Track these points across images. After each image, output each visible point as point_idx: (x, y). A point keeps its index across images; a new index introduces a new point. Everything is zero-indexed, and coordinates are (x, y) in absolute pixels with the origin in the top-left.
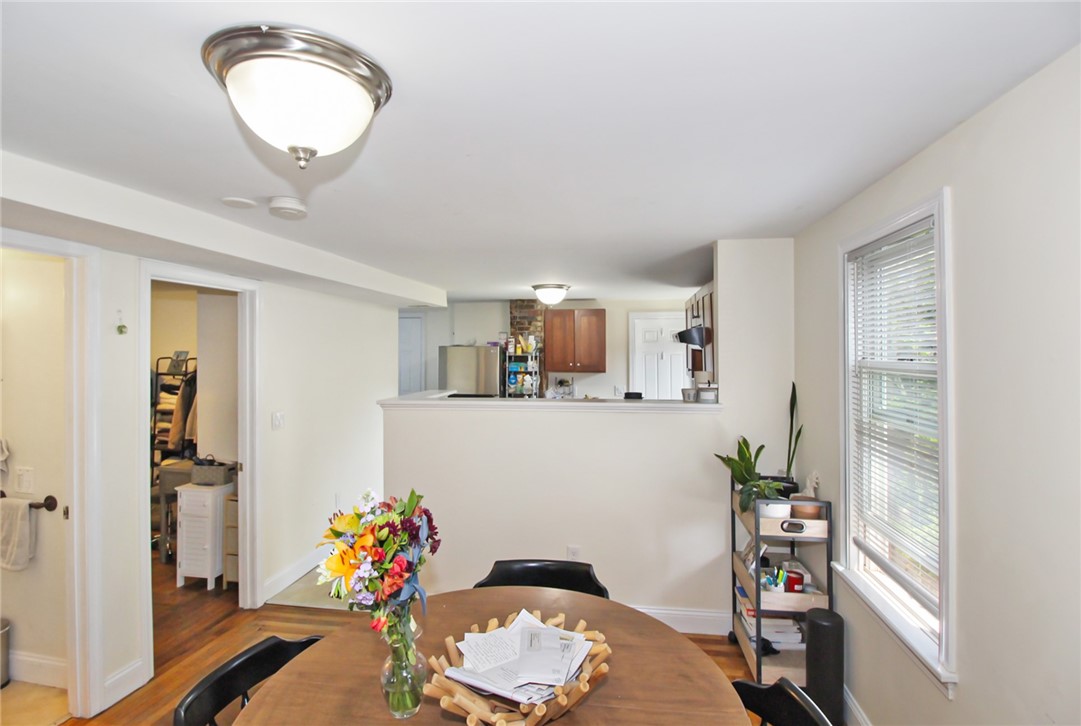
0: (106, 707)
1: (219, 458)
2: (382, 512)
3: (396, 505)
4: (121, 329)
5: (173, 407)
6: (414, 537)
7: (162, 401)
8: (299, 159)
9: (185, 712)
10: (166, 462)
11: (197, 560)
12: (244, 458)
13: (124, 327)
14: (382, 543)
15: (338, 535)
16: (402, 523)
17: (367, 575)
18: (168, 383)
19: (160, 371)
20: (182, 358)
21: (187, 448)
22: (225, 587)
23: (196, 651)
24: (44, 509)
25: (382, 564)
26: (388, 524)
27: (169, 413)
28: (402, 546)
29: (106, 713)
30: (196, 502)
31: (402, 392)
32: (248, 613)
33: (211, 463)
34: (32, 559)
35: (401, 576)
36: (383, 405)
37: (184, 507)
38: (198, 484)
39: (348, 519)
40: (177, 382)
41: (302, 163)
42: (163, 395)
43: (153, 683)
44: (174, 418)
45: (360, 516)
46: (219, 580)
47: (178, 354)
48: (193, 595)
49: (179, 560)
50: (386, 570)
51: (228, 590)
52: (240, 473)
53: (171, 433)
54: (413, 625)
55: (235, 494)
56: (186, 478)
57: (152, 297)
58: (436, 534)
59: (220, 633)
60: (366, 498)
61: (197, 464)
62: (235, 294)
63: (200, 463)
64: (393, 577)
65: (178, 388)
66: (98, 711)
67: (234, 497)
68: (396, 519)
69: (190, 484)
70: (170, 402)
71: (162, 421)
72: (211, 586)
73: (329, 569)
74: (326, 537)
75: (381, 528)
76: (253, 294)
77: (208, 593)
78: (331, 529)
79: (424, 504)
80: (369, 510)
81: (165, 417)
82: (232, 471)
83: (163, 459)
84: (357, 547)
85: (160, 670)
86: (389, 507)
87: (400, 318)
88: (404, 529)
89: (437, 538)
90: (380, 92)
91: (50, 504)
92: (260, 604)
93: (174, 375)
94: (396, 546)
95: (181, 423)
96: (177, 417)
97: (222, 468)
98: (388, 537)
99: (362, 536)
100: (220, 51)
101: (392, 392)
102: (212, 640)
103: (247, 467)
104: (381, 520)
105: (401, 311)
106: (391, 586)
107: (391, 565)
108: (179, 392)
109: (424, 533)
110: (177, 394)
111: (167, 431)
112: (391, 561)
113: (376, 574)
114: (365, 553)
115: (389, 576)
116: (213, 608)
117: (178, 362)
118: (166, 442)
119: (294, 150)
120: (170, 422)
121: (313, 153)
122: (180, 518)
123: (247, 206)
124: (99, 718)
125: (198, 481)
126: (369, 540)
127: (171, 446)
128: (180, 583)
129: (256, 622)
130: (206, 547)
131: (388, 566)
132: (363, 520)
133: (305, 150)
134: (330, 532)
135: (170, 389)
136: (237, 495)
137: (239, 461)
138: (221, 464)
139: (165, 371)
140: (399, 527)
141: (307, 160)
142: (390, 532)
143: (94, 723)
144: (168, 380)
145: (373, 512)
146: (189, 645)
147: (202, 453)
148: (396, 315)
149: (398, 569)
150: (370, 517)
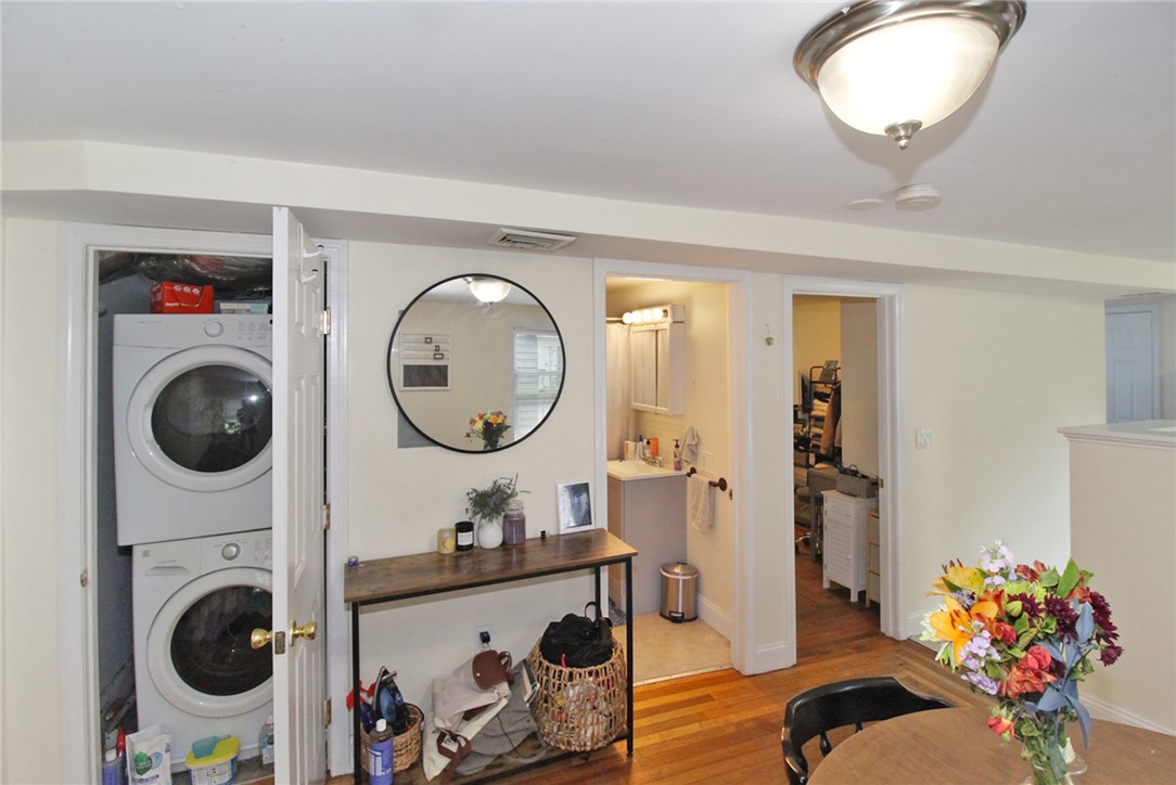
0: (761, 672)
1: (863, 470)
2: (1019, 578)
3: (1043, 575)
4: (769, 341)
5: (824, 414)
6: (1067, 626)
7: (815, 407)
8: (899, 138)
9: (797, 710)
10: (819, 466)
11: (841, 567)
12: (885, 475)
13: (771, 339)
14: (1013, 619)
15: (953, 588)
16: (1048, 602)
17: (982, 653)
18: (821, 391)
19: (813, 379)
20: (833, 367)
21: (834, 456)
22: (868, 604)
23: (835, 657)
24: (718, 488)
25: (1010, 647)
26: (1022, 597)
27: (820, 419)
28: (1047, 636)
29: (755, 678)
30: (839, 508)
31: (1113, 417)
32: (890, 642)
33: (855, 473)
34: (712, 527)
35: (1038, 676)
36: (1069, 434)
37: (829, 512)
38: (843, 493)
39: (968, 573)
40: (828, 391)
41: (903, 142)
42: (816, 402)
43: (793, 670)
44: (825, 424)
45: (985, 575)
46: (862, 594)
47: (829, 363)
48: (837, 601)
49: (825, 562)
50: (1016, 659)
51: (870, 609)
52: (880, 489)
53: (822, 439)
54: (1068, 754)
55: (877, 510)
56: (831, 484)
57: (794, 310)
58: (1115, 636)
59: (859, 649)
60: (994, 554)
61: (841, 472)
62: (874, 300)
63: (844, 471)
64: (1024, 671)
65: (828, 396)
66: (751, 673)
67: (875, 513)
68: (1039, 593)
69: (835, 491)
70: (821, 408)
71: (816, 426)
72: (854, 598)
73: (932, 626)
74: (938, 586)
75: (1012, 599)
76: (892, 299)
77: (850, 604)
78: (943, 579)
79: (1094, 586)
80: (997, 570)
81: (819, 423)
82: (873, 487)
83: (816, 462)
84: (973, 611)
85: (801, 660)
86: (1033, 576)
87: (1106, 314)
88: (1050, 612)
89: (1117, 643)
90: (1006, 17)
91: (722, 484)
92: (903, 637)
93: (825, 384)
94: (1034, 631)
95: (832, 430)
96: (828, 423)
97: (865, 480)
98: (1020, 616)
99: (980, 600)
100: (809, 55)
101: (1094, 416)
102: (850, 654)
103: (888, 483)
104: (1012, 588)
105: (1108, 304)
106: (1021, 682)
107: (1023, 654)
108: (830, 400)
109: (1086, 627)
110: (827, 402)
111: (818, 436)
112: (1026, 649)
113: (997, 657)
114: (982, 625)
115: (1018, 668)
116: (855, 623)
117: (830, 372)
118: (818, 447)
119: (892, 129)
120: (822, 428)
121: (916, 126)
122: (825, 522)
123: (875, 205)
124: (752, 678)
125: (842, 488)
126: (991, 610)
127: (822, 451)
128: (826, 585)
129: (898, 655)
130: (849, 557)
131: (1018, 653)
132: (988, 581)
133: (905, 126)
134: (942, 582)
135: (822, 397)
136: (877, 511)
137: (880, 477)
138: (864, 477)
139: (817, 379)
140: (1042, 606)
141: (908, 137)
142: (1024, 609)
143: (746, 680)
144: (821, 388)
145: (1004, 573)
146: (828, 649)
147: (847, 461)
148: (1101, 310)
149: (1033, 664)
150: (998, 580)
